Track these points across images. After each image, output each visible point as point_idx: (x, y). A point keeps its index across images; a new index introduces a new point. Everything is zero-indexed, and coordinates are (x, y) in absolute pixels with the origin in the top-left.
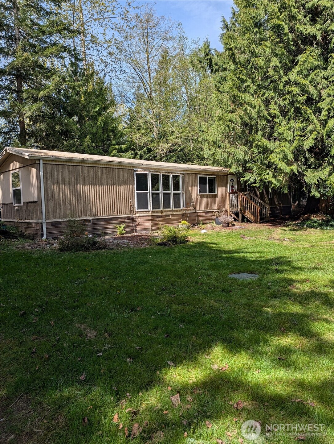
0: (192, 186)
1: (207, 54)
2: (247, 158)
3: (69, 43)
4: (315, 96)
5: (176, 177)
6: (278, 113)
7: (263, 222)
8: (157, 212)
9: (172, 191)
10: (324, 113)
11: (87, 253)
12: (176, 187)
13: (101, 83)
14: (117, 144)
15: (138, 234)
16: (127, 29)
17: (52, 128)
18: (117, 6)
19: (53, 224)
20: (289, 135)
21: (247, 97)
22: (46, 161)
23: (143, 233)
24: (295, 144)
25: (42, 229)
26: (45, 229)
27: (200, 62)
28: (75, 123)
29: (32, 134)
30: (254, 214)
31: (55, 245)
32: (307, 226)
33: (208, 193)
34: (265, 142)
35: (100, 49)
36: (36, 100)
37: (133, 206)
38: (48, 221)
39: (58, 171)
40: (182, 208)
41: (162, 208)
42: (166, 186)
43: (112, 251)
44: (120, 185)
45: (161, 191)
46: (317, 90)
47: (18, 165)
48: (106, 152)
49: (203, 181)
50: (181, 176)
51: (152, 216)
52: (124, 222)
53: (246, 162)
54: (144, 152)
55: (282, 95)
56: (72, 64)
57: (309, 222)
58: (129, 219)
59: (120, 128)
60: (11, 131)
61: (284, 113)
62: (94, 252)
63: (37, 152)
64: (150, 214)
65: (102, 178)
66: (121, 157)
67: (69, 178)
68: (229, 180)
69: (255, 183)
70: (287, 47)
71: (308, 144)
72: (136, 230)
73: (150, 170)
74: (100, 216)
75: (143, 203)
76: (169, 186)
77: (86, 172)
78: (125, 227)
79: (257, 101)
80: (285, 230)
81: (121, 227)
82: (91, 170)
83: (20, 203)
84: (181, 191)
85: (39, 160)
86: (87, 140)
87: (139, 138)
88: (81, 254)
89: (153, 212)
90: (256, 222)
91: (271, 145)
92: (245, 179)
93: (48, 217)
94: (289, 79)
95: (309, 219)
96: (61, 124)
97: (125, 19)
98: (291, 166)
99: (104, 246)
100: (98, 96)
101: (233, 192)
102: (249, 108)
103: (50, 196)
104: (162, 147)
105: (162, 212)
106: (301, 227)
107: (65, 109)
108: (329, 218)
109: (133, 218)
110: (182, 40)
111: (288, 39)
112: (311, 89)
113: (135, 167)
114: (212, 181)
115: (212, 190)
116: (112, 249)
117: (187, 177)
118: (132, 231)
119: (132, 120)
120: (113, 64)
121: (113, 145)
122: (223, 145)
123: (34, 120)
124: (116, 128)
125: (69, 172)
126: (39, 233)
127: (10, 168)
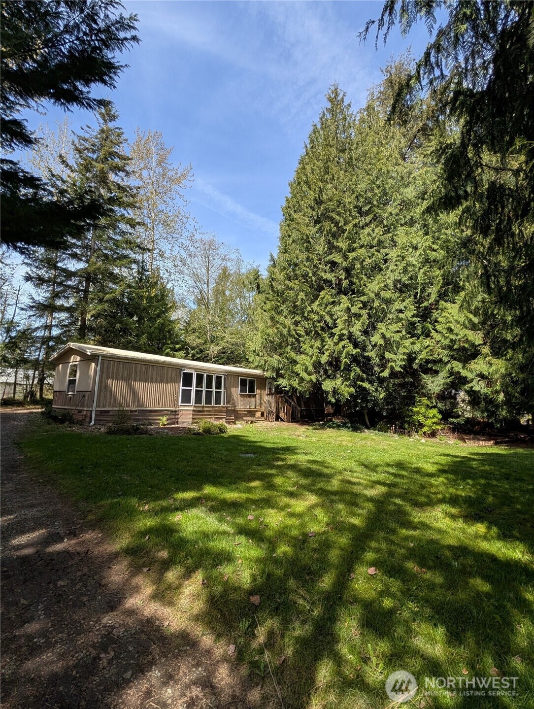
0: (233, 387)
1: (256, 279)
2: (280, 366)
3: (139, 257)
4: (330, 324)
5: (219, 379)
6: (303, 333)
7: (294, 422)
8: (199, 407)
9: (214, 389)
10: (336, 337)
11: (130, 437)
12: (218, 386)
13: (163, 289)
14: (172, 343)
15: (178, 426)
16: (192, 249)
17: (112, 325)
18: (185, 230)
19: (101, 412)
20: (310, 351)
21: (281, 319)
22: (105, 357)
23: (185, 425)
24: (314, 358)
25: (91, 416)
26: (93, 416)
27: (251, 283)
28: (134, 323)
29: (91, 329)
30: (287, 414)
31: (102, 429)
32: (328, 427)
33: (247, 393)
34: (293, 355)
35: (166, 261)
36: (101, 301)
37: (177, 400)
38: (98, 409)
39: (113, 366)
40: (222, 404)
41: (203, 404)
42: (209, 385)
43: (152, 436)
44: (167, 383)
45: (204, 389)
46: (332, 319)
47: (78, 358)
48: (159, 352)
49: (243, 383)
50: (223, 377)
51: (193, 411)
52: (167, 415)
53: (280, 369)
54: (197, 352)
55: (307, 319)
56: (139, 272)
57: (331, 423)
58: (172, 411)
59: (177, 329)
60: (70, 324)
61: (308, 333)
62: (136, 436)
63: (97, 349)
64: (192, 408)
65: (152, 375)
66: (174, 356)
67: (123, 374)
68: (267, 383)
69: (285, 387)
70: (311, 286)
71: (324, 359)
72: (177, 423)
73: (196, 369)
74: (146, 407)
75: (186, 398)
76: (212, 384)
77: (139, 369)
78: (168, 419)
79: (288, 322)
80: (308, 429)
81: (164, 419)
82: (144, 367)
83: (74, 392)
84: (222, 390)
85: (99, 356)
86: (144, 339)
87: (193, 340)
88: (124, 437)
89: (195, 407)
90: (288, 421)
91: (298, 358)
92: (278, 383)
93: (98, 406)
94: (312, 309)
95: (331, 420)
96: (121, 322)
97: (191, 240)
98: (311, 375)
99: (146, 432)
100: (158, 301)
101: (270, 394)
102: (281, 327)
103: (104, 388)
104: (214, 350)
105: (203, 407)
106: (322, 427)
107: (126, 309)
108: (347, 421)
109: (175, 411)
110: (239, 261)
111: (312, 280)
112: (328, 318)
113: (183, 367)
114: (252, 383)
115: (252, 390)
116: (152, 435)
117: (230, 378)
118: (174, 423)
119: (188, 324)
120: (177, 274)
121: (168, 344)
122: (261, 354)
123: (96, 317)
124: (173, 329)
125: (123, 368)
126: (88, 419)
127: (70, 359)
